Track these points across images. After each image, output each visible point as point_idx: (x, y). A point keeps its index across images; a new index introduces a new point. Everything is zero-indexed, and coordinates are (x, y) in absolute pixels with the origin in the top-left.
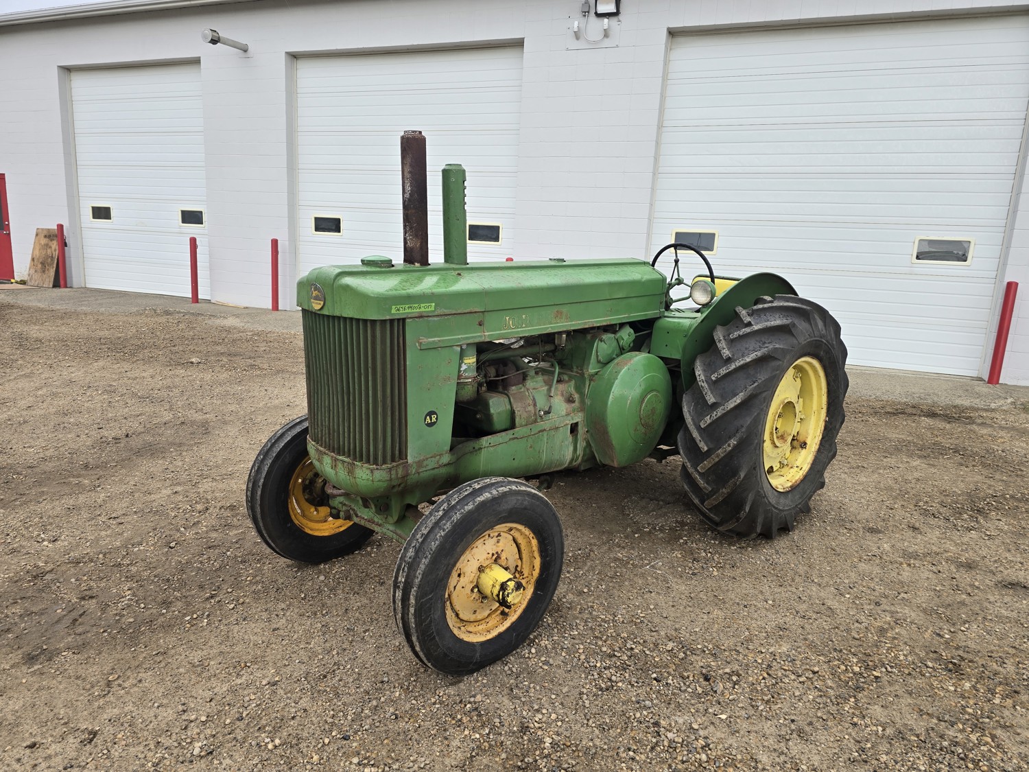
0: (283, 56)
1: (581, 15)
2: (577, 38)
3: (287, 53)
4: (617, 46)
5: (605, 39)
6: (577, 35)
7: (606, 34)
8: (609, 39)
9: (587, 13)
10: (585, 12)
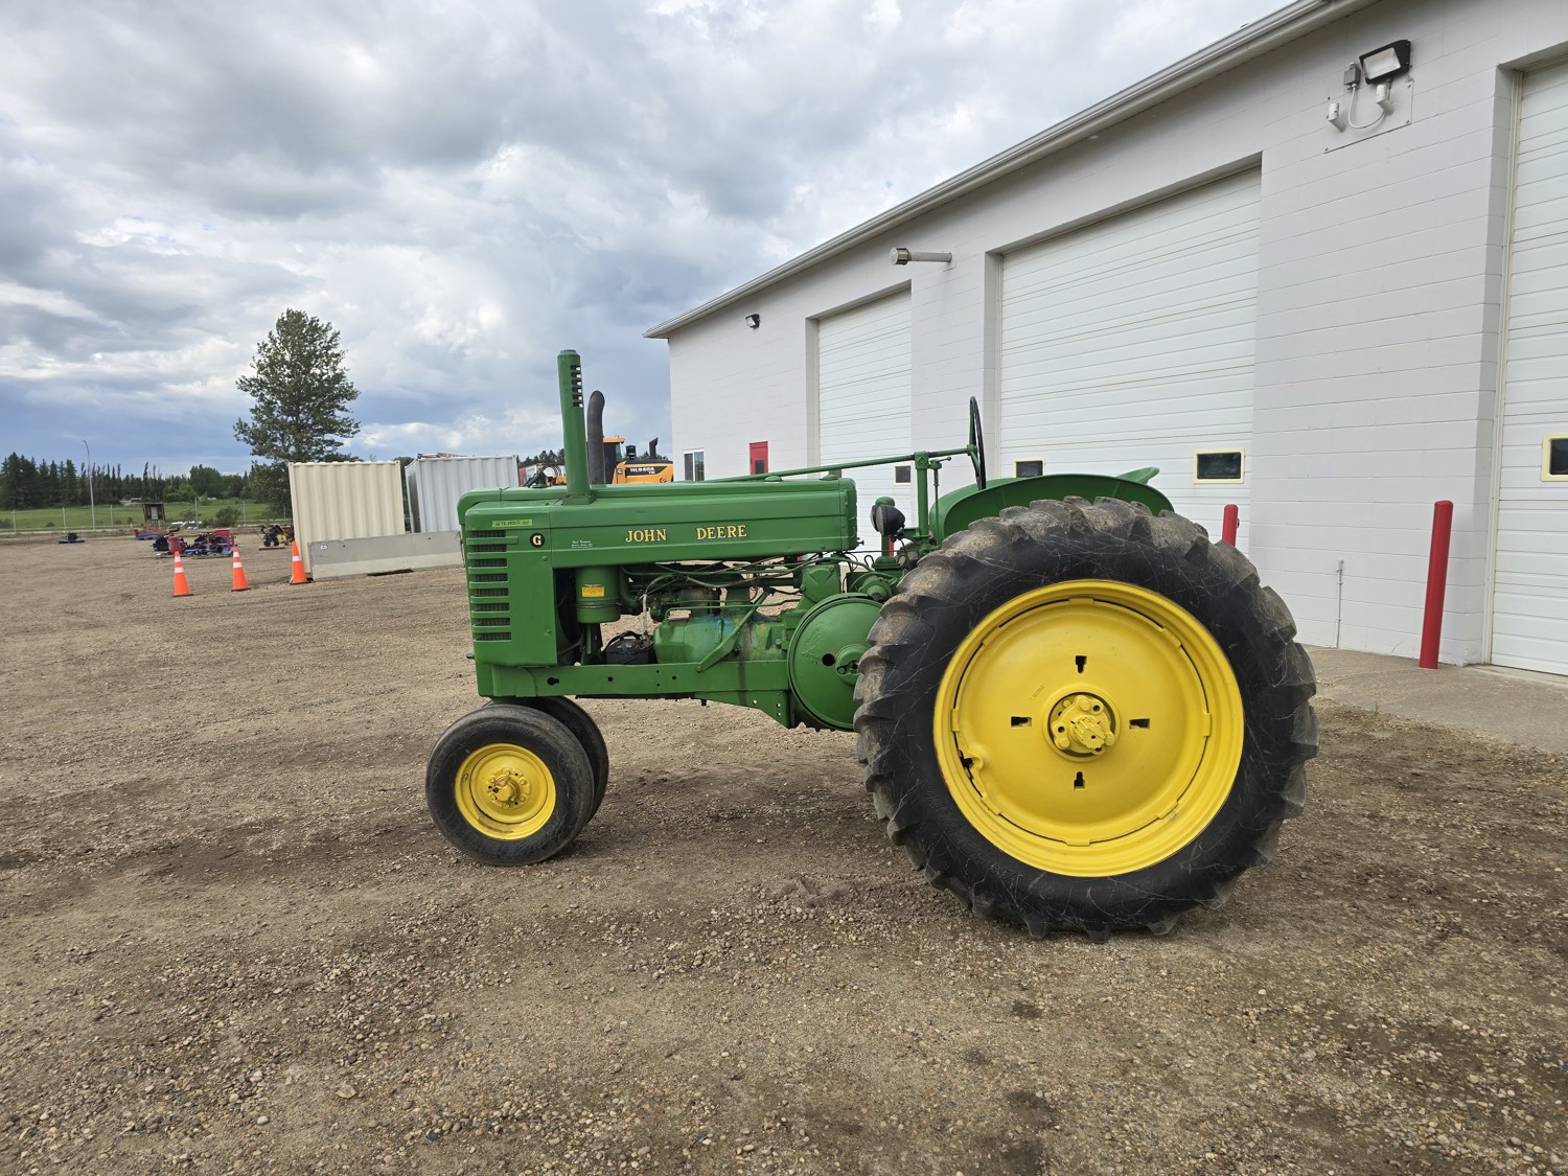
0: (982, 257)
1: (1342, 89)
2: (1341, 129)
3: (987, 253)
4: (1408, 123)
5: (1390, 119)
6: (1339, 125)
7: (1387, 110)
8: (1394, 115)
9: (1354, 85)
10: (1351, 84)
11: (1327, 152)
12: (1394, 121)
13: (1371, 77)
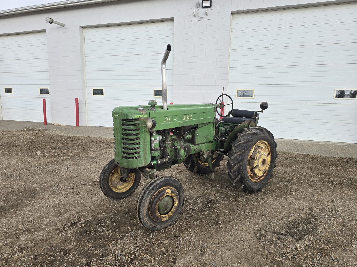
0: (79, 27)
1: (196, 8)
2: (195, 17)
4: (211, 19)
6: (195, 15)
8: (207, 16)
9: (199, 7)
10: (198, 7)
11: (191, 21)
12: (207, 18)
13: (203, 6)
